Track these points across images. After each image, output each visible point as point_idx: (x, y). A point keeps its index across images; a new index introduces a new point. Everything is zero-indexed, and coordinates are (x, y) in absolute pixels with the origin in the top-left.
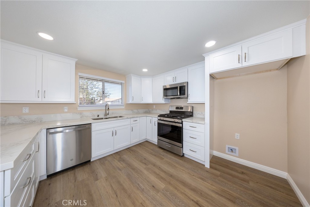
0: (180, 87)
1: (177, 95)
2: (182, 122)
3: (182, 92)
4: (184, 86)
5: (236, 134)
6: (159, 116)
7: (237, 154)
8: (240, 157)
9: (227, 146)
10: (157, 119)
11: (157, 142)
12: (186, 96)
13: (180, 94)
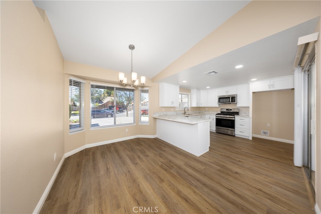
0: (232, 97)
1: (230, 102)
2: (235, 117)
3: (233, 100)
4: (235, 97)
5: (268, 124)
6: (216, 114)
7: (268, 135)
8: (270, 136)
9: (262, 131)
10: (215, 116)
11: (215, 130)
12: (236, 103)
13: (232, 101)
